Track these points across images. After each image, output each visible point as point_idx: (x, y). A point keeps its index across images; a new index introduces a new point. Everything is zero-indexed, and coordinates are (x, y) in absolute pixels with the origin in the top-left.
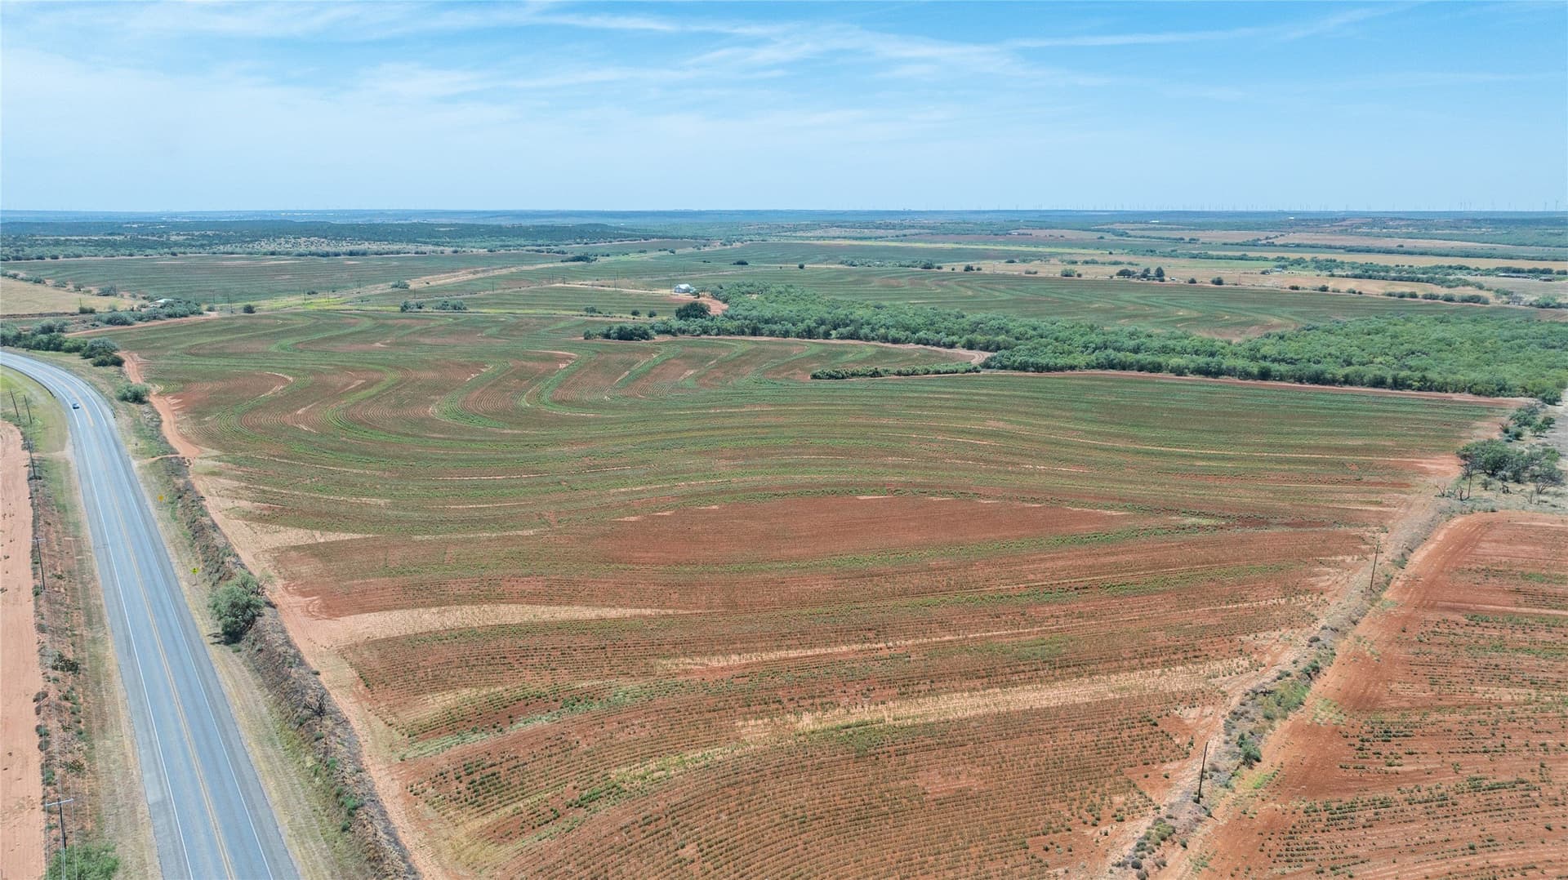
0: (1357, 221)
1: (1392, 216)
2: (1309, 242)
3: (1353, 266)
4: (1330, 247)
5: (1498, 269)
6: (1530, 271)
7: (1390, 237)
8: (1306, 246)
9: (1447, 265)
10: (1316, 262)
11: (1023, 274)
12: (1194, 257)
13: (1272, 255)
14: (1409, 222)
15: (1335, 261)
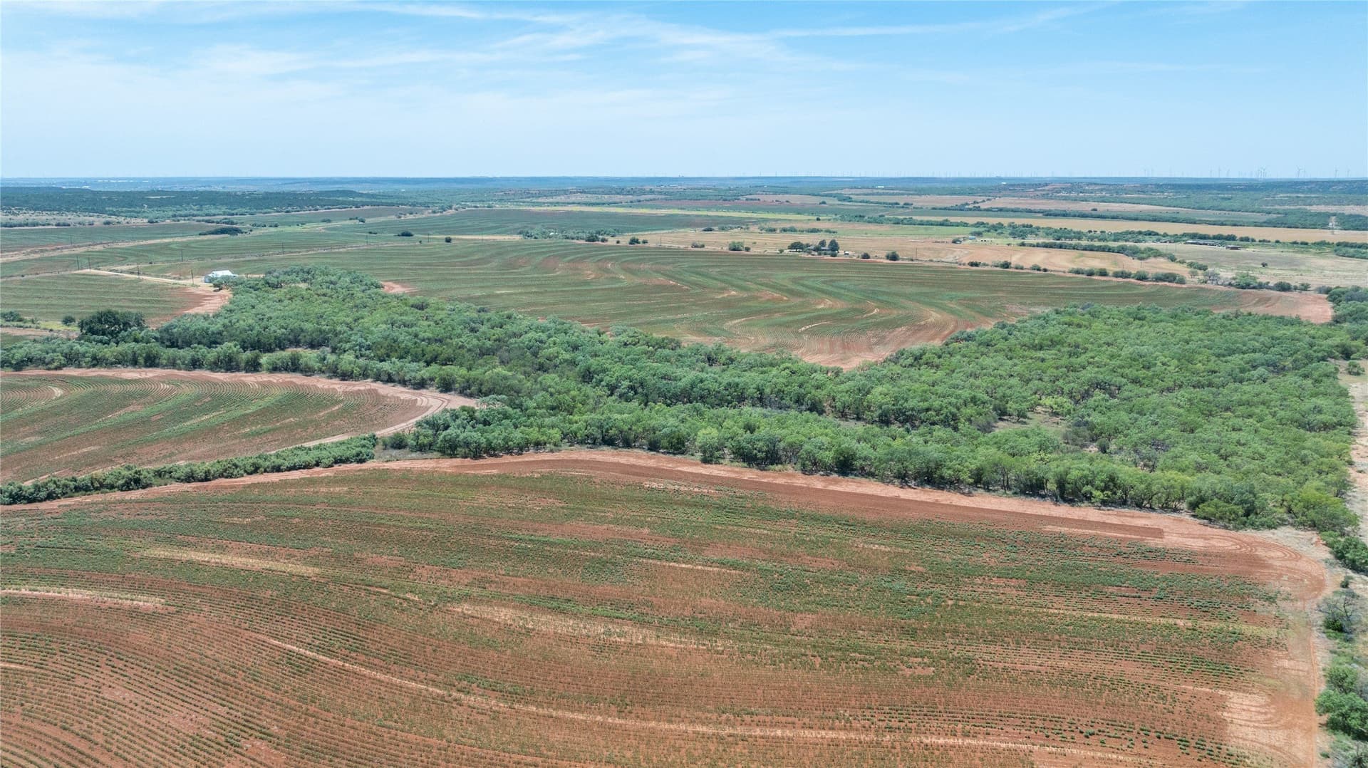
0: (1058, 186)
1: (1088, 181)
2: (1013, 207)
3: (1049, 232)
4: (1030, 211)
5: (1184, 235)
6: (1215, 238)
7: (1086, 201)
8: (1008, 210)
9: (1137, 230)
10: (1014, 228)
11: (690, 248)
12: (897, 222)
13: (972, 220)
14: (1103, 187)
15: (1031, 226)
